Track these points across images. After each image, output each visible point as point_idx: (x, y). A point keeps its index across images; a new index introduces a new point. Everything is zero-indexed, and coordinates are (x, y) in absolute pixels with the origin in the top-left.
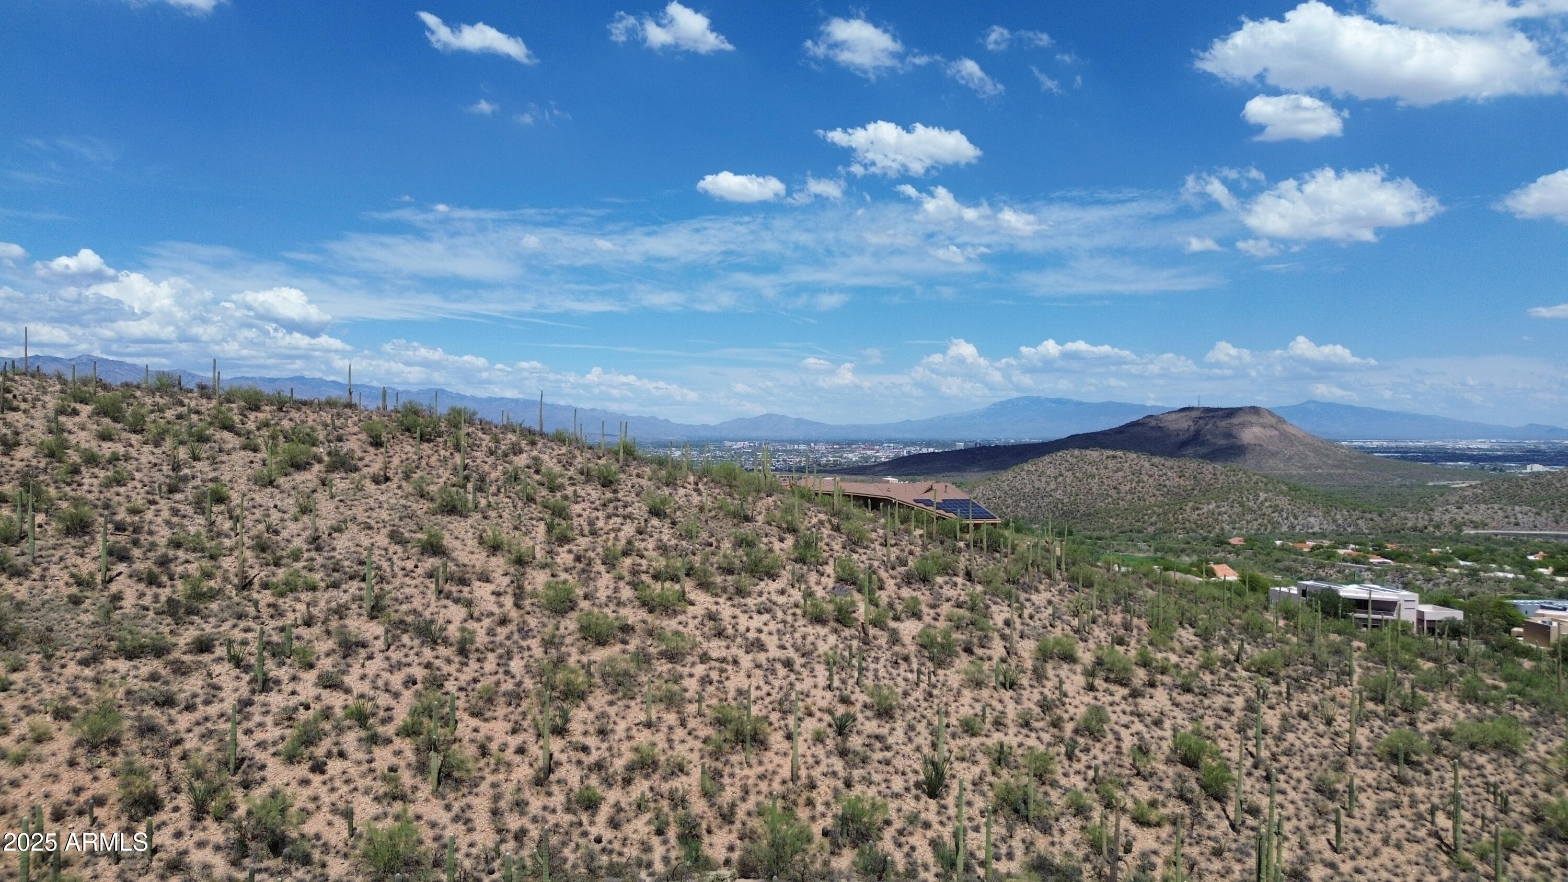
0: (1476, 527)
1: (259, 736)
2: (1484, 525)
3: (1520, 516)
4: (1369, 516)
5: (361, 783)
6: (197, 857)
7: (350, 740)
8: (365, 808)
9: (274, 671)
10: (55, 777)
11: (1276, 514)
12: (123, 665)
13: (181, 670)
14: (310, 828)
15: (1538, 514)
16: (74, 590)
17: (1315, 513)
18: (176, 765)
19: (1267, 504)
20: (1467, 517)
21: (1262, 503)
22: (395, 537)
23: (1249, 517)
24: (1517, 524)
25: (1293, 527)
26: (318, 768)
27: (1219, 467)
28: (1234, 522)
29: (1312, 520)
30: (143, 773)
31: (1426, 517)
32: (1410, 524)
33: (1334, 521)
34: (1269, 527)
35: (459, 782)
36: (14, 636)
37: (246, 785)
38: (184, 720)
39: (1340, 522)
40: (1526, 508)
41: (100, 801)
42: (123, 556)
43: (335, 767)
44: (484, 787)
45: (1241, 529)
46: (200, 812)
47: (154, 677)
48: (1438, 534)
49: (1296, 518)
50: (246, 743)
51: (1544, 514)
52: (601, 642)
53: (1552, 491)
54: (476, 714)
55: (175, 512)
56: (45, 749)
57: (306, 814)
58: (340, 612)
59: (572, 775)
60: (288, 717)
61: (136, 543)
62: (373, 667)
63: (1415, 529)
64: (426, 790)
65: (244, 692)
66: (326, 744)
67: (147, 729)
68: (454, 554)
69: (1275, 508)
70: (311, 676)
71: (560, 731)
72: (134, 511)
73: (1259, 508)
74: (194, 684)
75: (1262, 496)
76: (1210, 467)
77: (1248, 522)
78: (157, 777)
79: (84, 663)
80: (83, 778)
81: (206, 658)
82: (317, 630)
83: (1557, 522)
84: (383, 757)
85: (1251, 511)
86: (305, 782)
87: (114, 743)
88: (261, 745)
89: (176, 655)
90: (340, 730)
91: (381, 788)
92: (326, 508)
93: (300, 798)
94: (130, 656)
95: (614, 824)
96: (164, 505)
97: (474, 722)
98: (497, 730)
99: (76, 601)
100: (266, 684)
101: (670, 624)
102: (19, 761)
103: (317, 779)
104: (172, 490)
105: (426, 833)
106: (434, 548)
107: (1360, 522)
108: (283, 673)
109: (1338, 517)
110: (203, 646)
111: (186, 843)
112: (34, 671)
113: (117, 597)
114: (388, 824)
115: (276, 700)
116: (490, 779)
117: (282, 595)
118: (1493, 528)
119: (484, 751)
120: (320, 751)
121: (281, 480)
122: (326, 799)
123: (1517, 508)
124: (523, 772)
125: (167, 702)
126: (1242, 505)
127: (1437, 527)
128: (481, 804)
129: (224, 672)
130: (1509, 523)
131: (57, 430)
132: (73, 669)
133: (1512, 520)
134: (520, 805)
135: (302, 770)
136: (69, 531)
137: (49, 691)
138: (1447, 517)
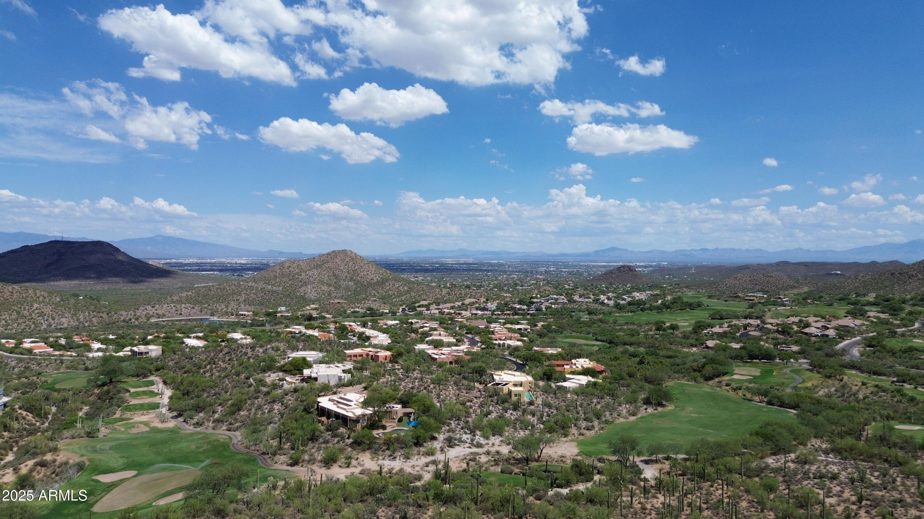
0: (159, 318)
2: (164, 315)
3: (183, 309)
4: (101, 315)
11: (41, 318)
15: (193, 308)
17: (66, 315)
19: (36, 312)
20: (156, 312)
21: (33, 312)
23: (20, 321)
24: (181, 314)
25: (50, 325)
27: (16, 287)
28: (8, 325)
29: (64, 320)
31: (133, 313)
32: (122, 318)
33: (78, 319)
34: (33, 326)
39: (82, 320)
40: (188, 305)
45: (11, 330)
48: (136, 323)
49: (53, 319)
51: (196, 308)
53: (225, 292)
63: (124, 321)
69: (42, 314)
73: (30, 315)
75: (36, 305)
76: (10, 288)
77: (19, 324)
83: (201, 311)
85: (24, 316)
107: (94, 319)
109: (81, 316)
118: (169, 317)
123: (183, 305)
126: (18, 313)
127: (137, 319)
130: (177, 314)
133: (179, 312)
138: (144, 313)
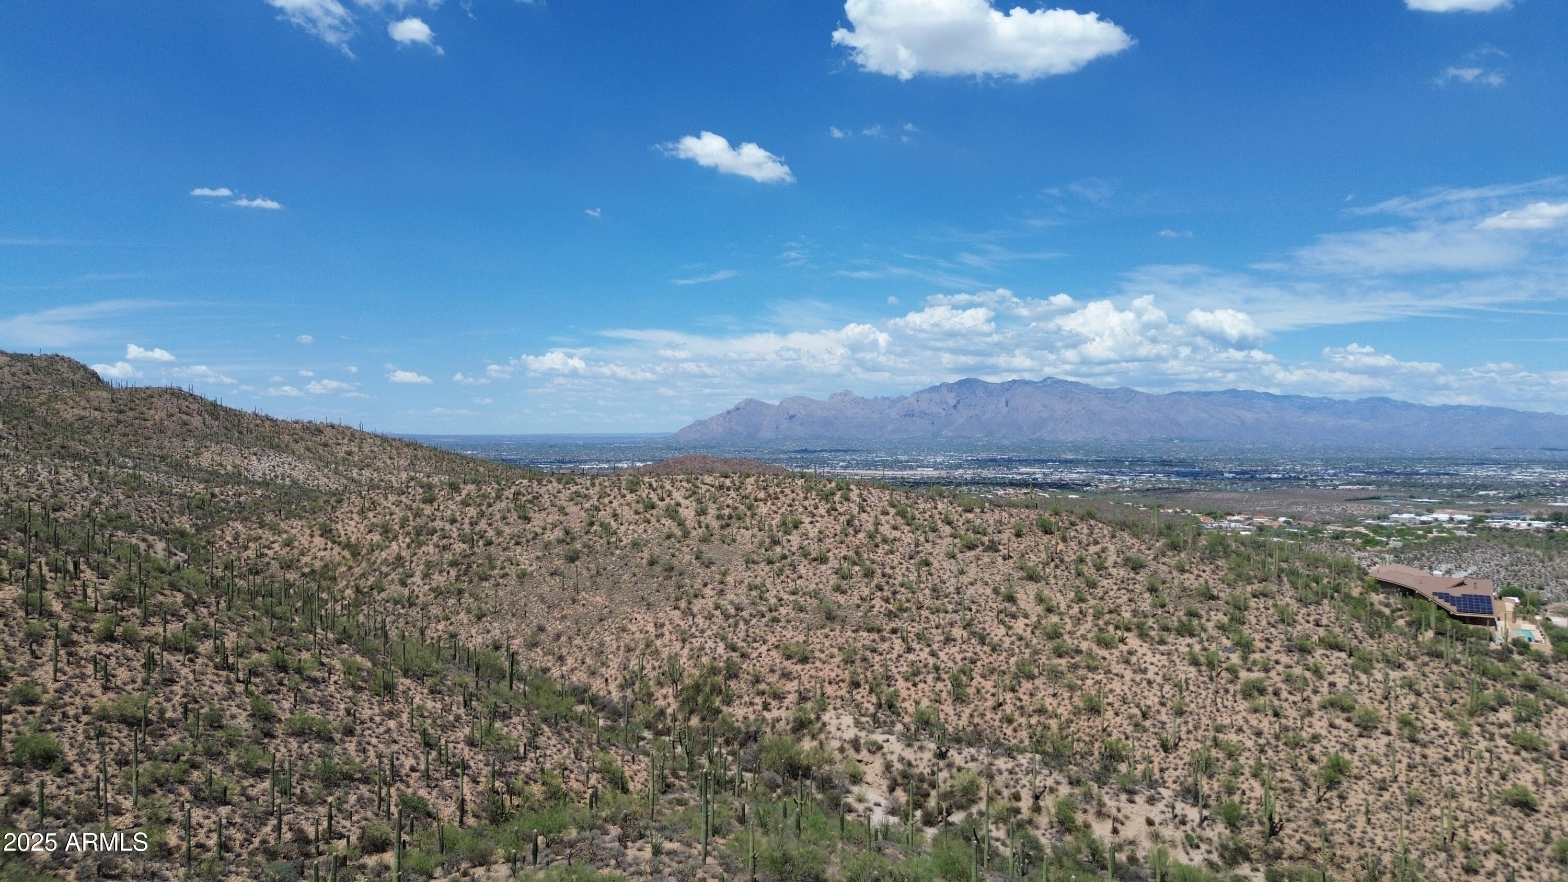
1: (900, 669)
5: (928, 694)
6: (866, 705)
7: (930, 678)
8: (925, 703)
9: (915, 645)
10: (832, 670)
12: (865, 634)
13: (883, 639)
14: (903, 705)
16: (859, 602)
18: (868, 673)
22: (996, 591)
26: (915, 685)
30: (858, 675)
35: (963, 701)
36: (834, 618)
37: (889, 686)
38: (877, 658)
41: (843, 681)
42: (880, 589)
43: (921, 686)
44: (972, 706)
46: (871, 691)
47: (874, 641)
50: (895, 671)
52: (1060, 656)
54: (983, 676)
55: (908, 569)
56: (832, 660)
57: (904, 700)
58: (952, 624)
59: (1008, 708)
60: (913, 663)
61: (888, 583)
62: (954, 650)
64: (950, 701)
65: (901, 652)
66: (921, 677)
67: (864, 659)
68: (1019, 602)
70: (927, 650)
71: (1013, 690)
72: (892, 568)
74: (886, 646)
78: (862, 676)
79: (854, 632)
80: (840, 672)
81: (894, 636)
82: (939, 631)
84: (940, 685)
86: (908, 689)
87: (853, 662)
88: (899, 673)
89: (884, 633)
90: (929, 673)
91: (933, 697)
92: (972, 572)
93: (904, 693)
94: (869, 631)
95: (1015, 730)
96: (905, 565)
97: (981, 680)
98: (988, 685)
99: (858, 606)
100: (909, 650)
101: (1104, 653)
102: (824, 663)
103: (913, 689)
104: (911, 558)
105: (942, 716)
106: (1011, 599)
108: (918, 647)
110: (894, 631)
111: (864, 700)
112: (837, 632)
113: (873, 607)
114: (930, 710)
115: (911, 657)
116: (976, 702)
117: (933, 613)
119: (978, 691)
120: (917, 679)
121: (959, 556)
122: (913, 696)
124: (990, 703)
125: (874, 651)
128: (967, 711)
129: (898, 643)
131: (877, 524)
132: (849, 633)
134: (983, 715)
135: (909, 685)
136: (866, 576)
137: (841, 641)
